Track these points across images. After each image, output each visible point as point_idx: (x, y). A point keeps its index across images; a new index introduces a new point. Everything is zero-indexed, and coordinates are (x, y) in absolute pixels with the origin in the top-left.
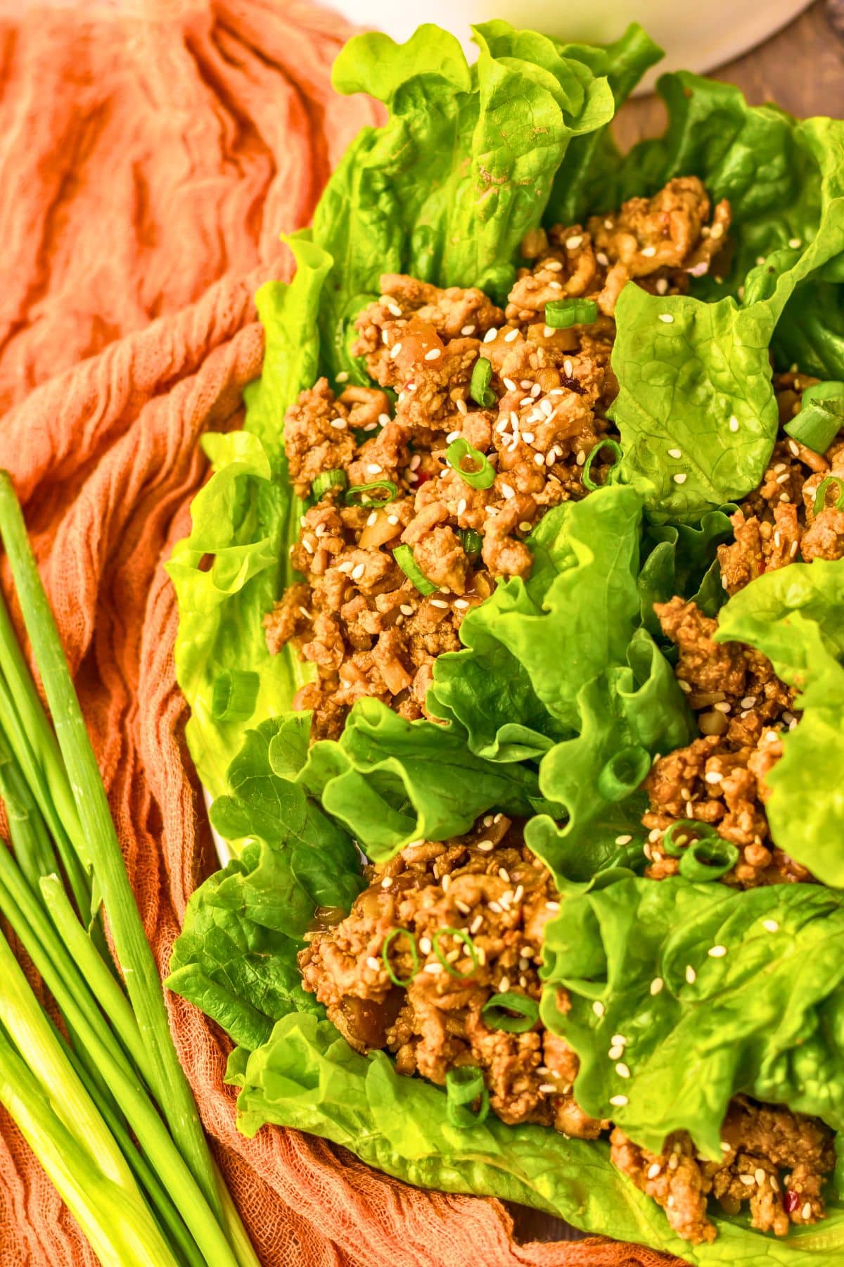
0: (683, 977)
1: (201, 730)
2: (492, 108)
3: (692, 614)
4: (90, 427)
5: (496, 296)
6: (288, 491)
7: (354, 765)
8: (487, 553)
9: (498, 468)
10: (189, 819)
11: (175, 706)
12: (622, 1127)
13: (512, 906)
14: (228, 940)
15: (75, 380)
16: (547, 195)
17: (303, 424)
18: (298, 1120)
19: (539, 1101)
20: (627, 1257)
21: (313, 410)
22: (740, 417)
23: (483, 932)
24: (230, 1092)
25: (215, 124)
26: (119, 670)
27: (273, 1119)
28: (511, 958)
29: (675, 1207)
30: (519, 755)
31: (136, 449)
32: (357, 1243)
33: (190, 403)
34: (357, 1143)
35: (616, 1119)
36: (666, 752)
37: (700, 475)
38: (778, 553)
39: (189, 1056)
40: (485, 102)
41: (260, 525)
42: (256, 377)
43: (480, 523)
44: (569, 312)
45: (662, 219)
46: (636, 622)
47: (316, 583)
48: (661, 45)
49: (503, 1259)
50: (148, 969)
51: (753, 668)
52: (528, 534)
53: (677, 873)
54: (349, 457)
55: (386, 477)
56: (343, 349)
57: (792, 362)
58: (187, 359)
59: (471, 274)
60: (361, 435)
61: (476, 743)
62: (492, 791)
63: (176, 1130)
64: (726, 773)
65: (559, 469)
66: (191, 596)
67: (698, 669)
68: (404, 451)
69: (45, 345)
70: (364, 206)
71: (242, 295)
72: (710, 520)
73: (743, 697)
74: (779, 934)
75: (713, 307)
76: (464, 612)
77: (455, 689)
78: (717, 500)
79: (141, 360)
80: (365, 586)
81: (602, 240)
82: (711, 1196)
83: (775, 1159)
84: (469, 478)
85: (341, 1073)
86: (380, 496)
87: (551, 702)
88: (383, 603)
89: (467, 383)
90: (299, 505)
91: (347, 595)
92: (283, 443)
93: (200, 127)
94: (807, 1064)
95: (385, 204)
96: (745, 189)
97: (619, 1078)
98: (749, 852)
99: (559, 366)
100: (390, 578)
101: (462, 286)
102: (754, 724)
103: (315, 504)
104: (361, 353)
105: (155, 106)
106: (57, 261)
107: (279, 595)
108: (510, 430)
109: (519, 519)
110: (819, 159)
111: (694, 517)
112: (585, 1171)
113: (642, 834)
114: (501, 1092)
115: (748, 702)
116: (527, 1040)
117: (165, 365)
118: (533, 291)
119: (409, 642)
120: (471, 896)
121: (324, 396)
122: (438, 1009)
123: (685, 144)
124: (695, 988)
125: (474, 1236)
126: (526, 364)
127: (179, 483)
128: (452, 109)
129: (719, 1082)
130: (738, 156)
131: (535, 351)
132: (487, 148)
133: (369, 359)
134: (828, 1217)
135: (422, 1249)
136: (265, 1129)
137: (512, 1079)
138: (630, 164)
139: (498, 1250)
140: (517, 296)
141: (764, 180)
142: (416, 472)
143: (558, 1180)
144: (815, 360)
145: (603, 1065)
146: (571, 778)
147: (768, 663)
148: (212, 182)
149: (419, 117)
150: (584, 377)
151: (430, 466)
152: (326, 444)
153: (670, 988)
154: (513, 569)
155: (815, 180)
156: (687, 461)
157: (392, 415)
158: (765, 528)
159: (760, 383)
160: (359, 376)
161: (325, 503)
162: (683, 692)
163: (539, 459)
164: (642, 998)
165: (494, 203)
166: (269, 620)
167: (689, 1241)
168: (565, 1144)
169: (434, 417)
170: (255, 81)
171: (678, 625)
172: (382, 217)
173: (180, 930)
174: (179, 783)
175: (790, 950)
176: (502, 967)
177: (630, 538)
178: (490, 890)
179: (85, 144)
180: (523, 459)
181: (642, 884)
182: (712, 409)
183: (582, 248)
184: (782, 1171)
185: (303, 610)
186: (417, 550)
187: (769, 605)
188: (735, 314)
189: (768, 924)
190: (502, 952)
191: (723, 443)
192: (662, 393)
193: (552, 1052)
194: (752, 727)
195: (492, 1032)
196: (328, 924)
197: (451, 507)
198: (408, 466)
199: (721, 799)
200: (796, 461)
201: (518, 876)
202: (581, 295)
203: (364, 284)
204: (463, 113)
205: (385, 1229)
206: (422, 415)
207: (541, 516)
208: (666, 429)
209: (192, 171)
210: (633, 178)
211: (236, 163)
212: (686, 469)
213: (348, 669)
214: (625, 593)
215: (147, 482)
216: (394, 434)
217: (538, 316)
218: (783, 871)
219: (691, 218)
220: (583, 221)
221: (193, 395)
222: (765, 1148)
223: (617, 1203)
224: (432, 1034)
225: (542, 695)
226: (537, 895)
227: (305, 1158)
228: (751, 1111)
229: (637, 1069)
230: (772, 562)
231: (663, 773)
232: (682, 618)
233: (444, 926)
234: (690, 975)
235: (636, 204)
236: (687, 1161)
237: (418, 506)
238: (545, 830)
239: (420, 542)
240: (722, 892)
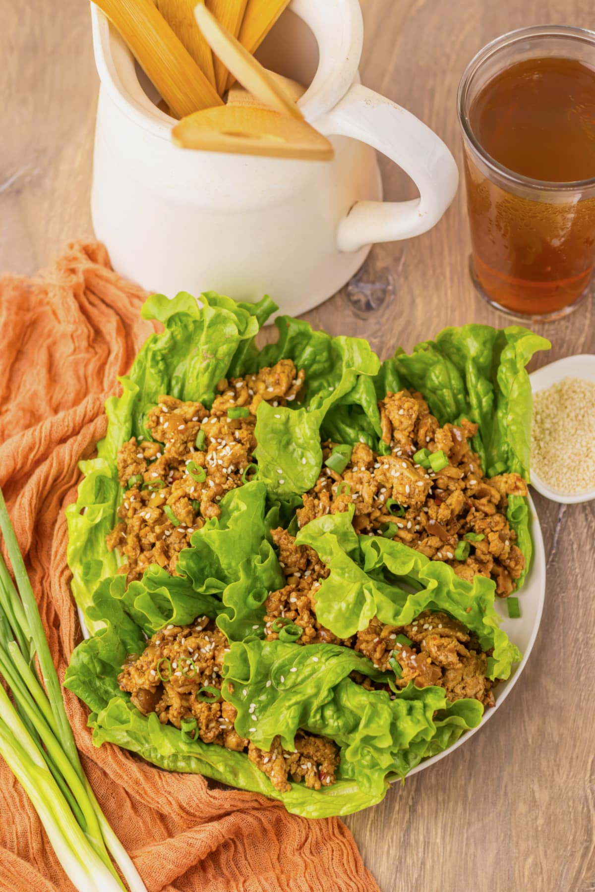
0: (280, 680)
1: (78, 583)
2: (209, 327)
3: (286, 534)
4: (31, 456)
5: (207, 406)
6: (118, 484)
7: (147, 590)
8: (202, 508)
9: (207, 474)
10: (73, 620)
11: (66, 573)
12: (253, 741)
13: (210, 650)
14: (89, 670)
15: (26, 436)
16: (229, 365)
17: (125, 455)
18: (119, 740)
19: (220, 732)
20: (254, 798)
21: (129, 450)
22: (307, 458)
23: (198, 660)
24: (89, 730)
25: (86, 330)
26: (40, 561)
27: (108, 739)
28: (209, 671)
29: (274, 776)
30: (214, 591)
31: (51, 465)
32: (142, 792)
33: (75, 447)
34: (143, 750)
35: (251, 738)
36: (274, 591)
37: (290, 481)
38: (321, 512)
39: (72, 716)
40: (206, 324)
41: (105, 498)
42: (103, 437)
43: (199, 497)
44: (237, 412)
45: (276, 376)
46: (263, 538)
47: (129, 522)
48: (277, 304)
49: (203, 796)
50: (55, 680)
51: (310, 558)
52: (219, 501)
53: (278, 639)
54: (144, 470)
55: (160, 478)
56: (142, 426)
57: (328, 437)
58: (74, 429)
59: (196, 396)
60: (149, 462)
61: (196, 586)
62: (201, 607)
63: (65, 748)
64: (298, 598)
65: (233, 475)
66: (76, 525)
67: (287, 557)
68: (167, 468)
69: (10, 422)
70: (152, 367)
71: (98, 403)
72: (293, 500)
73: (305, 571)
74: (318, 663)
75: (297, 412)
76: (191, 533)
77: (187, 564)
78: (297, 491)
79: (55, 428)
80: (150, 522)
81: (251, 384)
82: (289, 773)
83: (315, 759)
84: (196, 477)
85: (138, 719)
86: (156, 486)
87: (227, 569)
88: (158, 529)
89: (194, 440)
90: (122, 490)
91: (142, 526)
92: (116, 464)
93: (79, 332)
94: (329, 713)
95: (161, 366)
96: (311, 365)
97: (253, 721)
98: (307, 630)
99: (233, 434)
100: (161, 519)
101: (192, 400)
102: (310, 581)
103: (129, 489)
104: (150, 428)
105: (59, 322)
106: (14, 387)
107: (112, 528)
108: (212, 459)
109: (216, 494)
110: (342, 353)
111: (287, 498)
112: (237, 763)
113: (264, 625)
114: (204, 728)
115: (308, 573)
116: (215, 706)
117: (65, 431)
118: (223, 403)
119: (168, 546)
120: (194, 645)
121: (134, 444)
122: (179, 693)
123: (286, 346)
124: (284, 684)
125: (191, 787)
126: (220, 432)
127: (68, 482)
128: (191, 327)
129: (294, 718)
130: (309, 351)
131: (224, 427)
132: (207, 343)
133: (153, 430)
134: (337, 783)
135: (169, 793)
136: (103, 745)
137: (209, 721)
138: (263, 353)
139: (202, 792)
140: (216, 406)
141: (319, 362)
142: (172, 477)
143: (226, 765)
144: (338, 437)
145: (246, 716)
146: (235, 598)
147: (317, 555)
148: (83, 355)
149: (177, 329)
150: (244, 438)
151: (177, 475)
152: (135, 464)
153: (274, 684)
154: (213, 514)
155: (340, 363)
156: (285, 475)
157: (162, 453)
158: (316, 501)
159: (315, 443)
160: (148, 437)
161: (133, 488)
162: (281, 567)
163: (224, 471)
164: (263, 688)
165: (208, 366)
166: (108, 538)
167: (280, 791)
168: (229, 752)
169: (181, 454)
170: (102, 313)
171: (280, 539)
172: (160, 371)
173: (68, 666)
174: (69, 604)
175: (323, 668)
176: (206, 675)
177: (261, 503)
178: (201, 644)
179: (27, 336)
180: (218, 470)
181: (263, 643)
182: (295, 455)
183: (242, 387)
184: (318, 764)
185: (123, 534)
186: (173, 507)
187: (317, 531)
188: (306, 415)
189: (315, 659)
190: (206, 668)
191: (299, 468)
192: (275, 447)
193: (225, 710)
194: (309, 582)
195: (201, 703)
196: (132, 661)
197: (187, 490)
198: (168, 475)
199: (296, 610)
200: (329, 478)
201: (212, 639)
202: (243, 406)
203: (151, 399)
204: (195, 329)
205: (154, 785)
206: (176, 452)
207: (225, 494)
208: (276, 461)
209: (75, 350)
210: (264, 360)
211: (93, 348)
212: (284, 478)
213: (142, 557)
214: (258, 526)
215: (55, 480)
216: (164, 461)
217: (224, 414)
218: (321, 639)
219: (288, 376)
220: (243, 376)
221: (77, 444)
222: (311, 753)
223: (250, 776)
224: (176, 703)
225: (223, 566)
226: (220, 647)
227: (120, 756)
228: (306, 737)
229: (260, 718)
230: (318, 515)
231: (273, 599)
232: (282, 536)
233: (183, 656)
234: (282, 680)
235: (266, 370)
236: (279, 757)
237: (173, 489)
238: (224, 620)
239: (175, 503)
240: (296, 646)
